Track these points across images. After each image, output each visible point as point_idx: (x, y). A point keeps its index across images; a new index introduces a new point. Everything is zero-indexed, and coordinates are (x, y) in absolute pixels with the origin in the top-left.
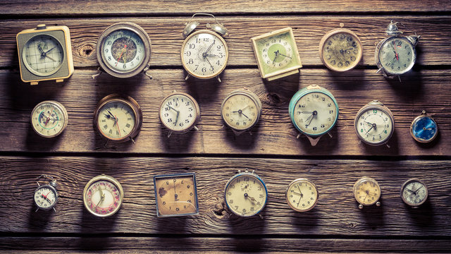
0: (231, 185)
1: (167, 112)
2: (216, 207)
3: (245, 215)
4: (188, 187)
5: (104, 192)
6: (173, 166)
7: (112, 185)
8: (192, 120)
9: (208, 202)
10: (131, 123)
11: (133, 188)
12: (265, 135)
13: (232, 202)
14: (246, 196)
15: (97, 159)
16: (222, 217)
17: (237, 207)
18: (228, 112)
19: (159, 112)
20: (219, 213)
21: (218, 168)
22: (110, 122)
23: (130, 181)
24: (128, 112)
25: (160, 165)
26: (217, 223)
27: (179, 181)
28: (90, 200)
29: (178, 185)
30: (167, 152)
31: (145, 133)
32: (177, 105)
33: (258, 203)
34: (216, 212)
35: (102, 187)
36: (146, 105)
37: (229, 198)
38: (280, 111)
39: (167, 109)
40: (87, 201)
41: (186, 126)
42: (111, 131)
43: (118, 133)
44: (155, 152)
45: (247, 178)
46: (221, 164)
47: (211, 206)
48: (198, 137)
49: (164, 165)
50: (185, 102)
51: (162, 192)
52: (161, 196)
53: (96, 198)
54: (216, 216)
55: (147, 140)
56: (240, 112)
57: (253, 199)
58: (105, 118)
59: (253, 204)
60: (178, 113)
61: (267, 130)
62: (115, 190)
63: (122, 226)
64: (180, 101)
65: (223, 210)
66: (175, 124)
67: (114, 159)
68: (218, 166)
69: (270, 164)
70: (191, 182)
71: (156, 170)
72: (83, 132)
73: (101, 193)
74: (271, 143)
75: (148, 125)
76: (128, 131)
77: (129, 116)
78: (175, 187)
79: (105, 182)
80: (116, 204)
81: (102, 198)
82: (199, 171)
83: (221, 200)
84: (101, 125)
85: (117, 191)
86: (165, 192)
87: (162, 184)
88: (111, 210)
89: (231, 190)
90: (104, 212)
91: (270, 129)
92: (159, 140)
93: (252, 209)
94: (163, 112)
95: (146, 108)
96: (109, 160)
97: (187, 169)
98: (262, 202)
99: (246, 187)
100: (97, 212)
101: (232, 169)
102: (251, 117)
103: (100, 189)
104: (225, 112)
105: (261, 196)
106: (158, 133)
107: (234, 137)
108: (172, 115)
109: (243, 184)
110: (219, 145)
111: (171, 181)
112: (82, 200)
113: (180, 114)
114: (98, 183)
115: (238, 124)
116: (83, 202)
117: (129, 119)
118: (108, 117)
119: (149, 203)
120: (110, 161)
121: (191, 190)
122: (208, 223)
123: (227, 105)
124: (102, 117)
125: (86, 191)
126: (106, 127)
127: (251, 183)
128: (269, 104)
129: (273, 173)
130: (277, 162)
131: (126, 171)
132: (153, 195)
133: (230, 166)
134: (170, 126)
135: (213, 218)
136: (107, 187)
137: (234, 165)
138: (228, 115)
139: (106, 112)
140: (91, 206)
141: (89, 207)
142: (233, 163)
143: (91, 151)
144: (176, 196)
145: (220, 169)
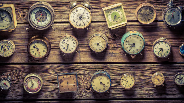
0: (94, 78)
1: (63, 44)
2: (87, 87)
3: (101, 92)
4: (74, 79)
5: (33, 82)
6: (66, 68)
7: (37, 79)
8: (75, 48)
9: (83, 84)
10: (46, 50)
11: (47, 79)
12: (110, 53)
13: (94, 85)
14: (101, 83)
15: (29, 66)
16: (90, 91)
17: (97, 88)
20: (88, 89)
21: (87, 69)
22: (35, 50)
23: (46, 76)
24: (44, 45)
25: (59, 68)
26: (87, 94)
27: (69, 76)
28: (27, 86)
29: (69, 78)
30: (63, 62)
32: (67, 41)
33: (107, 86)
35: (33, 80)
36: (52, 40)
38: (117, 42)
39: (62, 43)
40: (25, 86)
41: (72, 51)
42: (36, 54)
43: (39, 55)
44: (57, 62)
45: (101, 75)
46: (89, 67)
47: (84, 86)
48: (78, 55)
49: (62, 68)
50: (71, 39)
51: (61, 81)
52: (61, 83)
53: (29, 85)
54: (87, 91)
55: (54, 56)
56: (98, 44)
59: (104, 86)
60: (68, 45)
61: (111, 51)
63: (43, 96)
64: (69, 39)
65: (90, 88)
66: (67, 50)
67: (38, 66)
68: (87, 68)
69: (112, 67)
70: (75, 77)
71: (58, 70)
72: (22, 53)
74: (113, 57)
76: (44, 53)
77: (44, 47)
78: (67, 79)
79: (34, 78)
80: (39, 87)
81: (33, 85)
82: (78, 71)
83: (89, 83)
84: (31, 51)
85: (40, 82)
86: (63, 81)
87: (61, 77)
88: (37, 90)
89: (94, 80)
90: (33, 91)
93: (104, 89)
94: (61, 44)
97: (73, 69)
98: (109, 85)
99: (101, 79)
100: (30, 91)
101: (94, 69)
102: (103, 46)
103: (31, 81)
105: (108, 83)
107: (95, 55)
108: (65, 46)
109: (100, 77)
110: (88, 58)
111: (65, 76)
112: (23, 84)
114: (30, 78)
115: (97, 49)
117: (44, 48)
118: (34, 47)
119: (55, 85)
120: (36, 67)
122: (83, 94)
123: (91, 40)
124: (31, 47)
125: (25, 82)
126: (33, 52)
127: (103, 77)
128: (111, 39)
130: (115, 66)
131: (44, 71)
132: (57, 82)
134: (64, 51)
135: (86, 92)
136: (35, 80)
138: (92, 45)
139: (33, 45)
140: (27, 89)
142: (95, 67)
143: (27, 62)
144: (68, 83)
145: (89, 70)
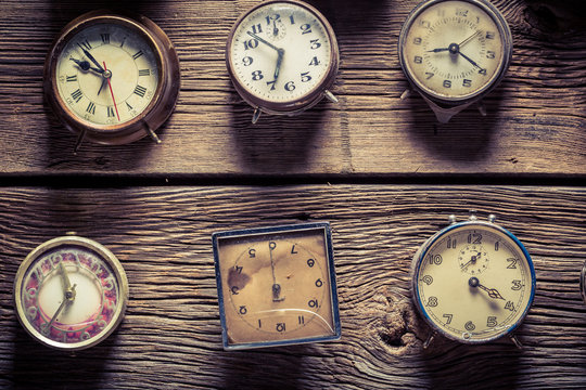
0: (430, 256)
1: (251, 52)
2: (386, 323)
3: (475, 339)
4: (311, 263)
5: (73, 279)
7: (95, 260)
8: (319, 74)
9: (362, 309)
10: (149, 84)
11: (154, 273)
12: (518, 121)
13: (434, 302)
14: (474, 285)
15: (52, 191)
16: (402, 349)
17: (449, 317)
18: (419, 51)
19: (227, 60)
20: (394, 340)
21: (389, 214)
22: (89, 82)
23: (147, 254)
24: (140, 53)
25: (228, 206)
26: (388, 369)
27: (283, 246)
28: (35, 301)
29: (282, 257)
30: (247, 171)
31: (189, 118)
32: (276, 32)
33: (509, 306)
34: (384, 337)
35: (69, 266)
36: (189, 41)
37: (426, 293)
38: (558, 54)
39: (248, 45)
40: (27, 305)
41: (303, 90)
42: (91, 108)
43: (111, 113)
44: (214, 170)
45: (476, 236)
46: (399, 201)
47: (371, 319)
48: (334, 128)
49: (239, 207)
50: (298, 24)
51: (237, 278)
52: (234, 289)
53: (50, 298)
54: (386, 347)
55: (195, 137)
56: (454, 51)
57: (494, 294)
58: (75, 72)
59: (494, 307)
60: (281, 53)
61: (526, 107)
62: (104, 276)
63: (126, 379)
64: (286, 22)
65: (404, 331)
66: (273, 84)
67: (103, 193)
68: (389, 208)
69: (533, 202)
70: (320, 249)
71: (216, 221)
72: (14, 118)
73: (65, 283)
74: (535, 144)
75: (197, 97)
76: (141, 105)
77: (141, 64)
78: (272, 264)
79: (76, 253)
80: (107, 313)
81: (69, 297)
82: (337, 224)
83: (401, 303)
84: (64, 91)
85: (111, 278)
86: (246, 278)
87: (235, 255)
88: (94, 330)
89: (432, 270)
90: (73, 336)
91: (532, 103)
92: (226, 138)
93: (492, 321)
94: (238, 53)
95: (188, 48)
96: (87, 195)
97: (304, 217)
98: (521, 300)
99: (474, 260)
100: (52, 336)
101: (429, 216)
102: (485, 63)
103: (61, 273)
104: (412, 51)
105: (517, 285)
106: (223, 117)
107: (435, 127)
108: (263, 61)
109: (466, 252)
110: (392, 151)
111: (262, 248)
112: (13, 307)
113: (287, 56)
114: (55, 255)
115: (447, 84)
116: (16, 314)
117: (142, 73)
118: (84, 67)
119: (199, 314)
121: (320, 271)
122: (364, 367)
123: (418, 31)
124: (66, 67)
125: (22, 281)
126: (77, 95)
127: (486, 248)
128: (528, 35)
129: (543, 226)
130: (552, 195)
131: (136, 224)
132: (213, 292)
133: (424, 206)
134: (258, 90)
135: (378, 354)
136: (84, 267)
137: (433, 206)
138: (419, 60)
139: (78, 54)
140: (37, 320)
141: (31, 322)
142: (432, 199)
143: (37, 170)
144: (276, 290)
145: (397, 218)
